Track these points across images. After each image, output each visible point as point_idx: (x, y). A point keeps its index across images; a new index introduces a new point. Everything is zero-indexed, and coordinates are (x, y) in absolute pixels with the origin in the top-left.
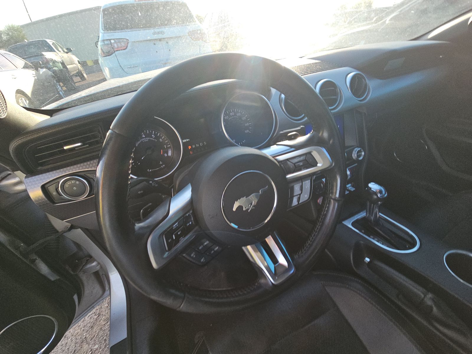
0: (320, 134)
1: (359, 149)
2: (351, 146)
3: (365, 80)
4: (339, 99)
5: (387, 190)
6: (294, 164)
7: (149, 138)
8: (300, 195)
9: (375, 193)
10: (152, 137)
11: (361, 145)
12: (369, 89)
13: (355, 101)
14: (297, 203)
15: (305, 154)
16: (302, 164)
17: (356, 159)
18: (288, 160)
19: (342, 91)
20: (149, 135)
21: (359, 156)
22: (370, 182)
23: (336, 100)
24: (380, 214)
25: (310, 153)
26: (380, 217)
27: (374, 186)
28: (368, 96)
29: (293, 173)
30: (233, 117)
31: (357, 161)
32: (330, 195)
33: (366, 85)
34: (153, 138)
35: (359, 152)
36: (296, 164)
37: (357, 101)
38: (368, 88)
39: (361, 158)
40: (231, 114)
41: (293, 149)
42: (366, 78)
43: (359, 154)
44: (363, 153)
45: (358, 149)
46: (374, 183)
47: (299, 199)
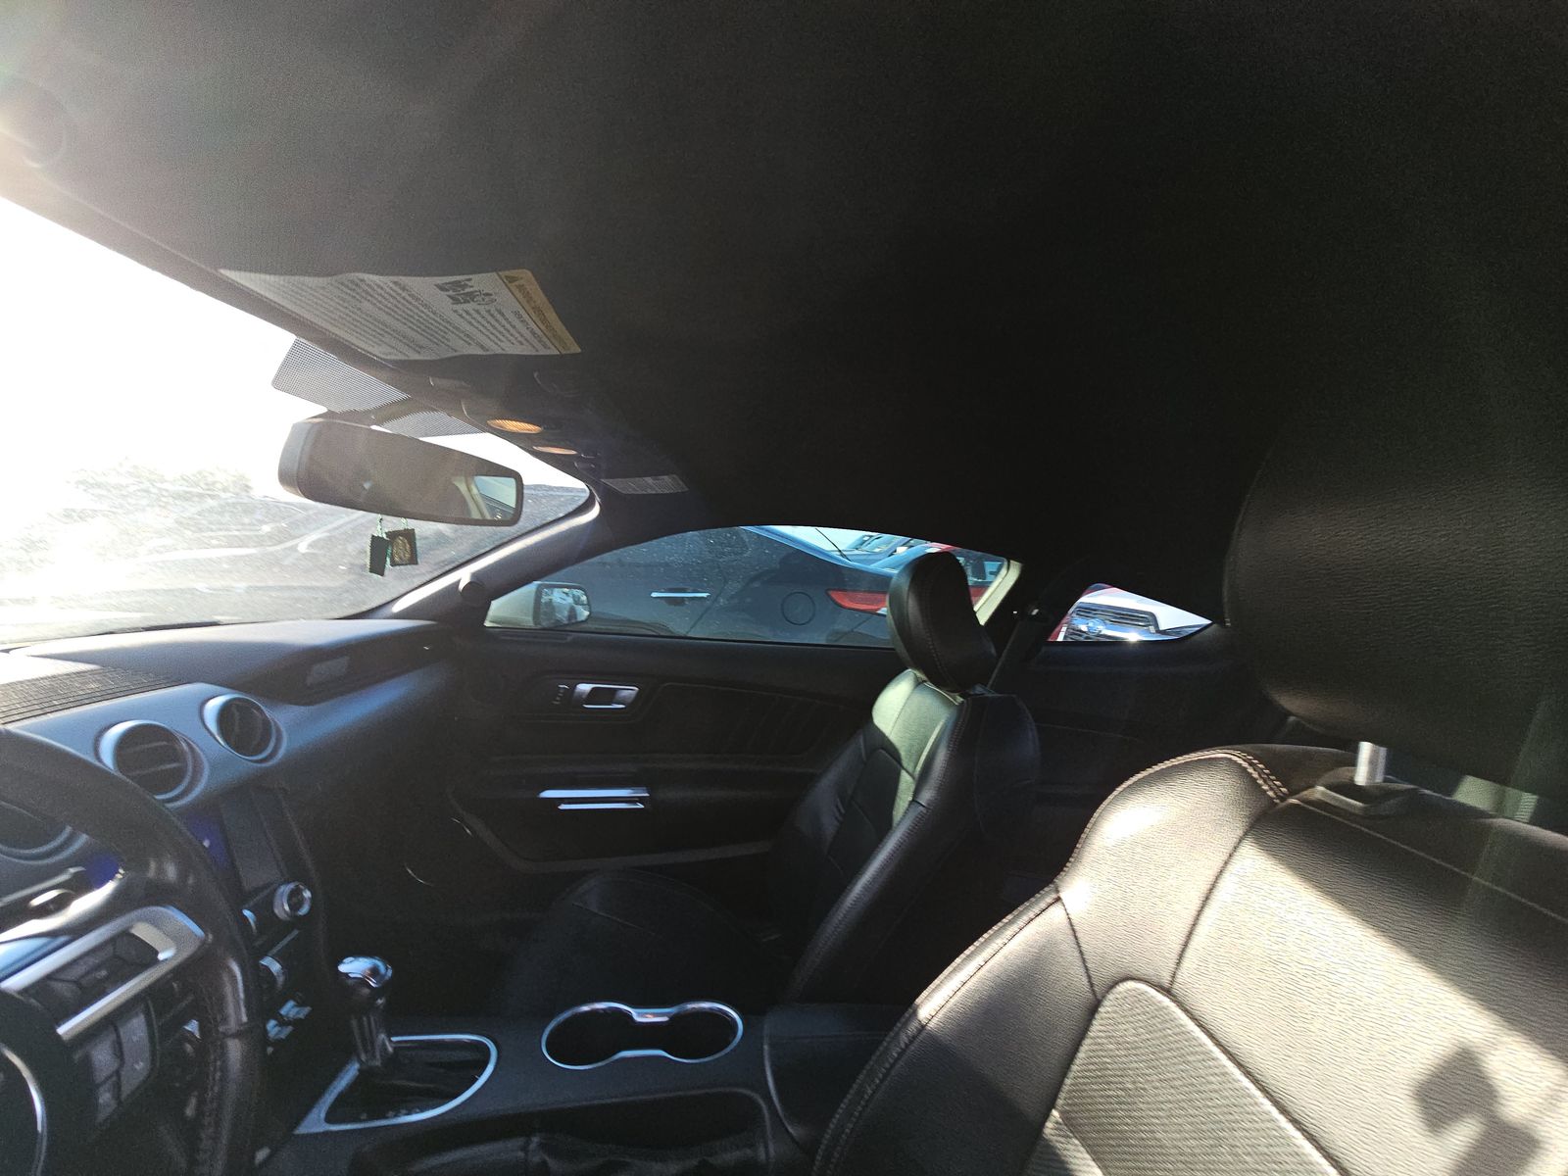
0: (151, 873)
1: (292, 886)
2: (266, 886)
3: (262, 712)
4: (190, 768)
5: (387, 959)
6: (76, 982)
8: (117, 1073)
9: (362, 982)
11: (295, 872)
12: (278, 731)
13: (245, 765)
14: (113, 1104)
15: (112, 941)
16: (104, 973)
17: (288, 919)
18: (50, 977)
19: (194, 746)
21: (295, 906)
22: (340, 962)
23: (180, 772)
24: (394, 1039)
25: (126, 934)
26: (398, 1047)
27: (354, 967)
28: (280, 748)
29: (76, 1013)
31: (295, 921)
32: (221, 1029)
33: (266, 723)
35: (295, 895)
36: (84, 982)
37: (250, 764)
38: (274, 731)
39: (304, 910)
41: (62, 939)
42: (263, 708)
43: (294, 900)
44: (307, 894)
45: (285, 889)
46: (351, 959)
47: (118, 1086)
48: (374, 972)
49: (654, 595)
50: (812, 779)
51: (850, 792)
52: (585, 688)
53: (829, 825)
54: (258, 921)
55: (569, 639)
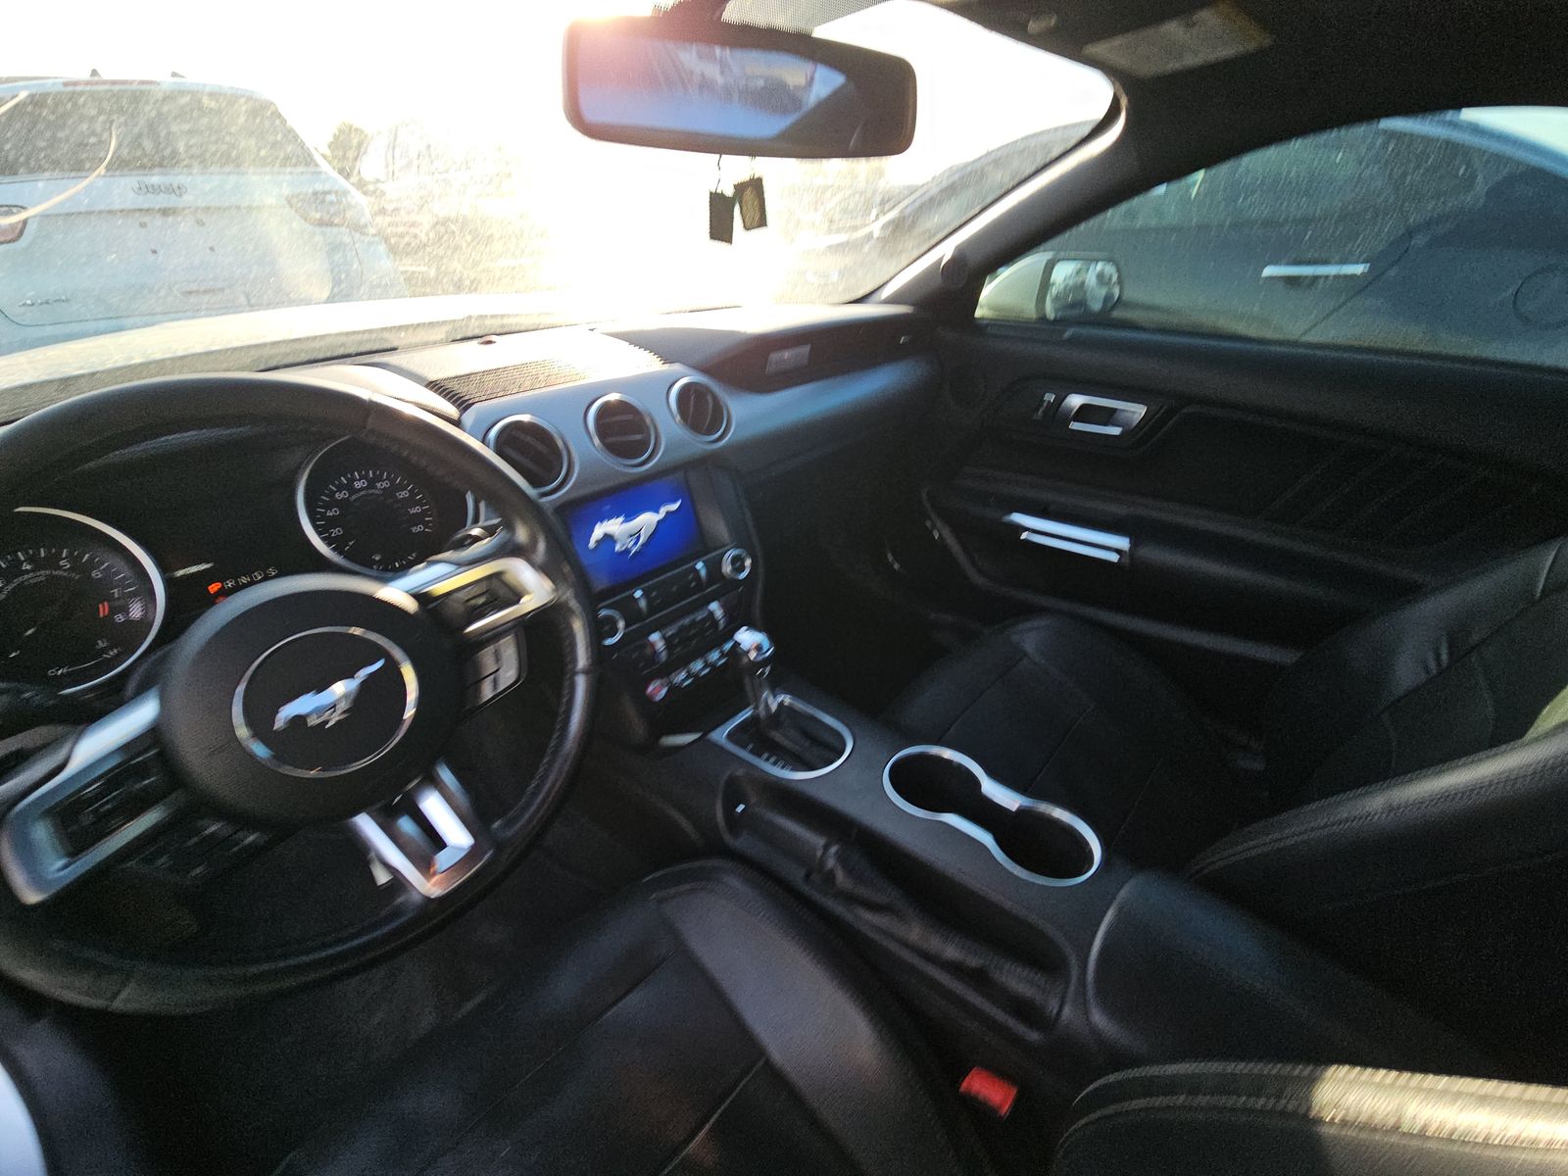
1: (737, 552)
2: (717, 547)
4: (652, 441)
7: (48, 572)
8: (497, 673)
9: (749, 653)
10: (60, 568)
11: (742, 541)
12: (729, 414)
14: (493, 694)
15: (486, 579)
17: (731, 578)
18: (447, 594)
19: (656, 422)
20: (52, 562)
21: (738, 569)
22: (741, 629)
23: (644, 444)
25: (497, 575)
27: (748, 638)
28: (729, 430)
30: (363, 493)
31: (736, 582)
32: (571, 666)
33: (718, 408)
34: (65, 571)
35: (738, 560)
38: (725, 414)
39: (743, 576)
40: (358, 485)
43: (738, 564)
44: (748, 562)
45: (731, 553)
47: (495, 683)
48: (759, 648)
49: (1269, 271)
50: (1410, 592)
51: (1475, 638)
52: (1076, 401)
53: (1406, 673)
54: (709, 573)
55: (1067, 335)
